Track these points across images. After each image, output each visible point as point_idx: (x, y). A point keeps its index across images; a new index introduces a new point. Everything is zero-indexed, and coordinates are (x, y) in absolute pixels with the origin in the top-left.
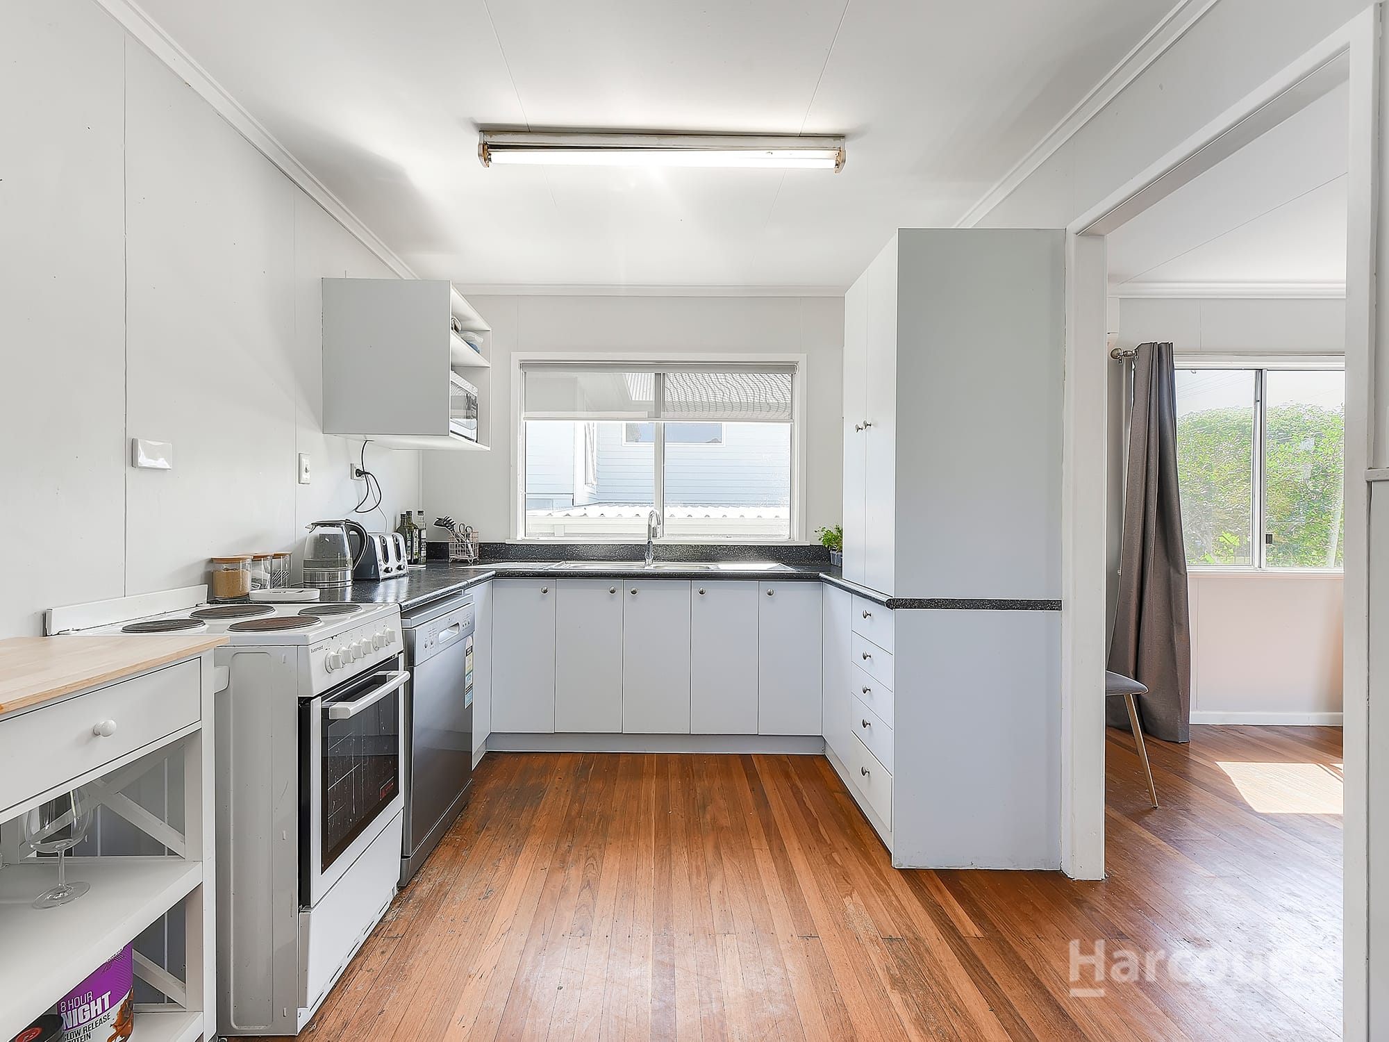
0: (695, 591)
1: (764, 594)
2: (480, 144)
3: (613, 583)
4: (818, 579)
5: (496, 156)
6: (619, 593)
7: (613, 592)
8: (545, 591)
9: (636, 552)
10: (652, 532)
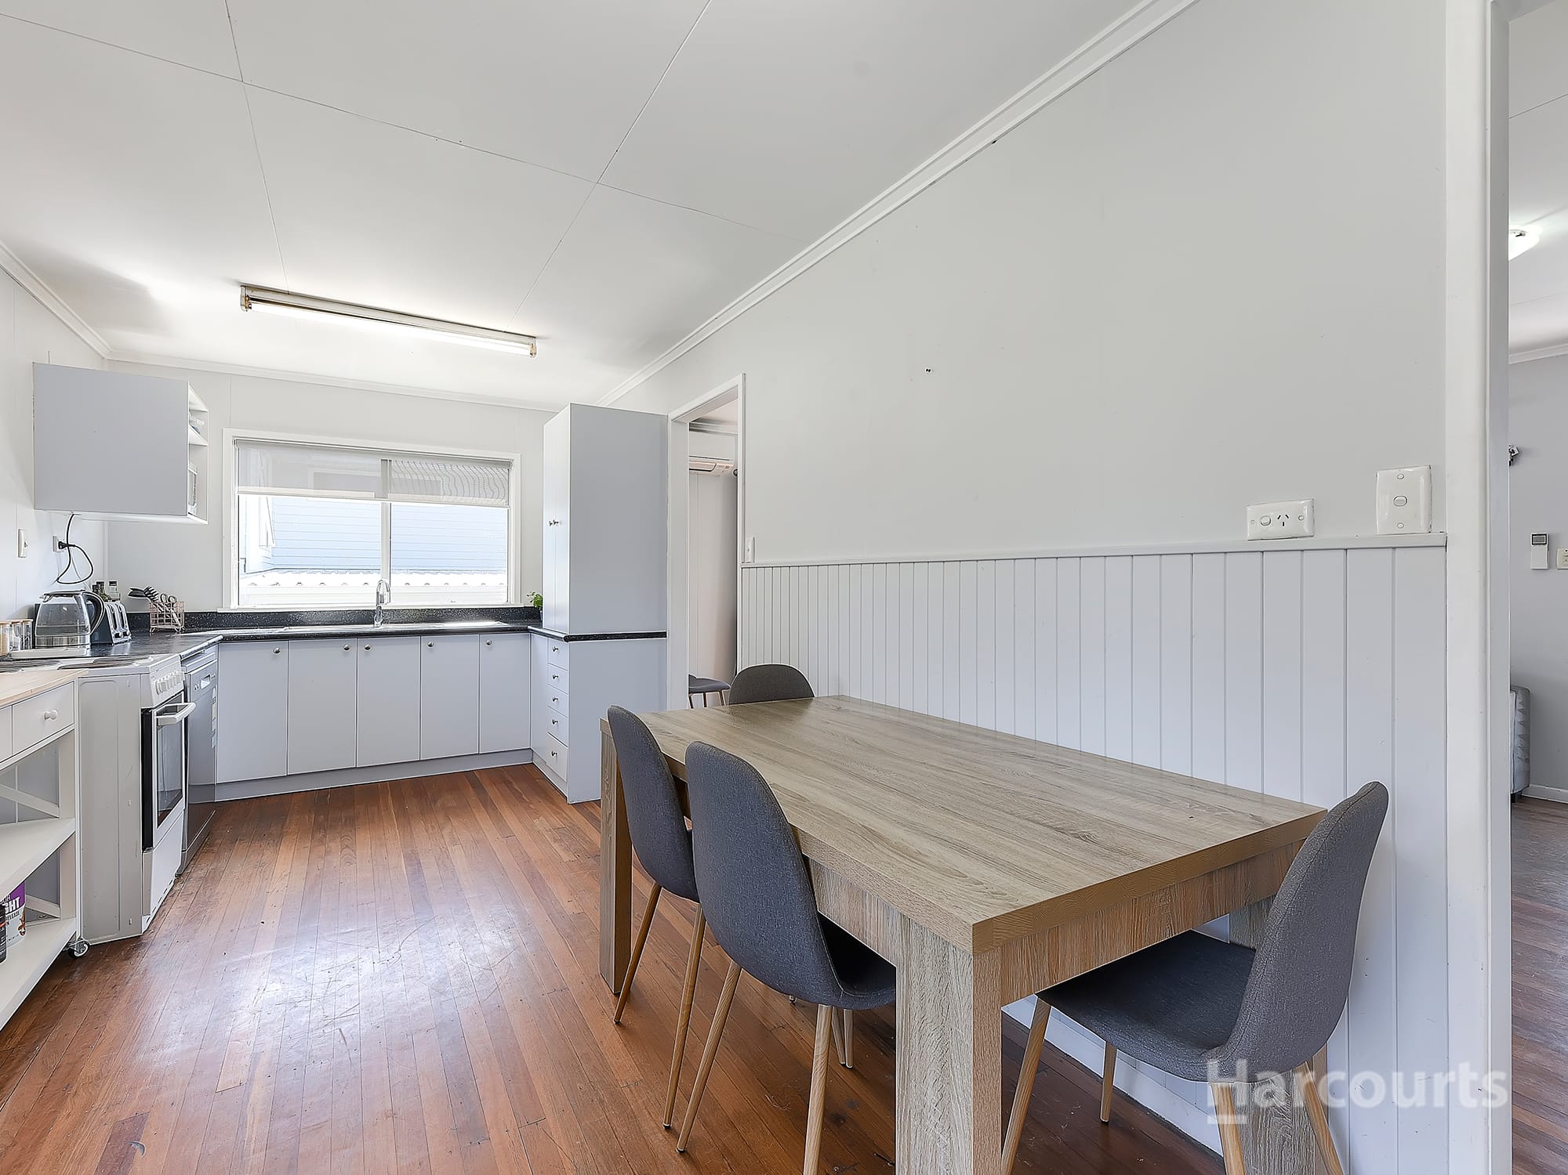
0: (425, 645)
1: (483, 645)
2: (241, 296)
3: (347, 642)
4: (527, 630)
5: (255, 306)
6: (352, 651)
7: (347, 649)
8: (277, 652)
9: (367, 617)
10: (380, 599)
